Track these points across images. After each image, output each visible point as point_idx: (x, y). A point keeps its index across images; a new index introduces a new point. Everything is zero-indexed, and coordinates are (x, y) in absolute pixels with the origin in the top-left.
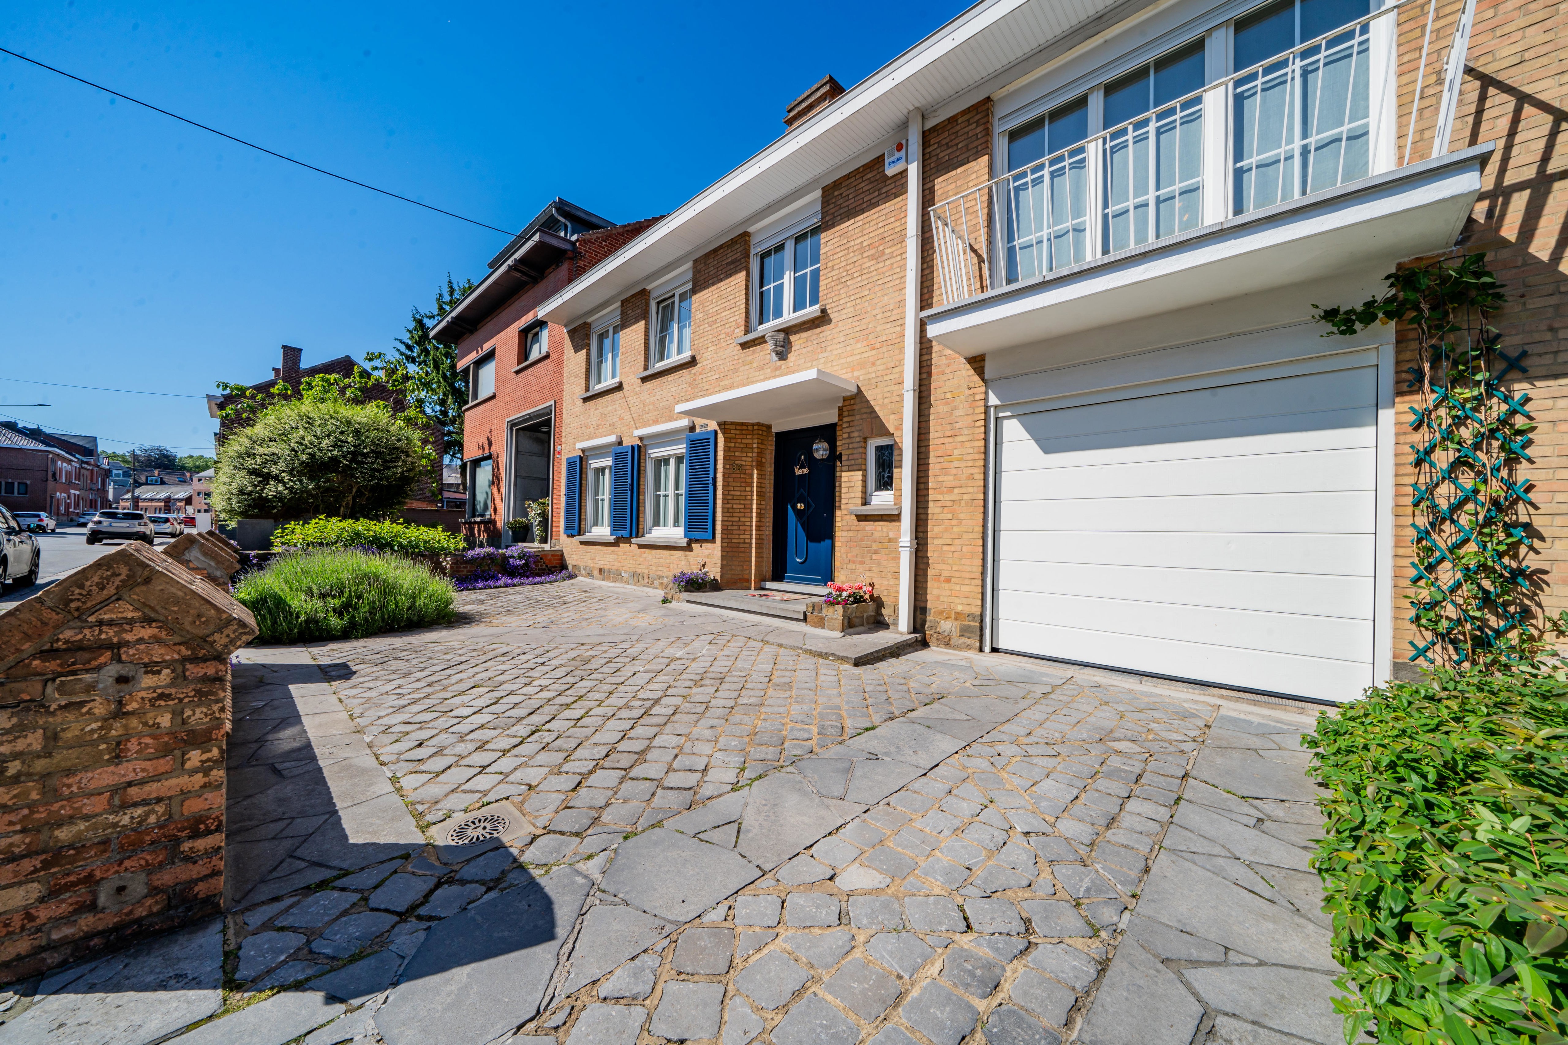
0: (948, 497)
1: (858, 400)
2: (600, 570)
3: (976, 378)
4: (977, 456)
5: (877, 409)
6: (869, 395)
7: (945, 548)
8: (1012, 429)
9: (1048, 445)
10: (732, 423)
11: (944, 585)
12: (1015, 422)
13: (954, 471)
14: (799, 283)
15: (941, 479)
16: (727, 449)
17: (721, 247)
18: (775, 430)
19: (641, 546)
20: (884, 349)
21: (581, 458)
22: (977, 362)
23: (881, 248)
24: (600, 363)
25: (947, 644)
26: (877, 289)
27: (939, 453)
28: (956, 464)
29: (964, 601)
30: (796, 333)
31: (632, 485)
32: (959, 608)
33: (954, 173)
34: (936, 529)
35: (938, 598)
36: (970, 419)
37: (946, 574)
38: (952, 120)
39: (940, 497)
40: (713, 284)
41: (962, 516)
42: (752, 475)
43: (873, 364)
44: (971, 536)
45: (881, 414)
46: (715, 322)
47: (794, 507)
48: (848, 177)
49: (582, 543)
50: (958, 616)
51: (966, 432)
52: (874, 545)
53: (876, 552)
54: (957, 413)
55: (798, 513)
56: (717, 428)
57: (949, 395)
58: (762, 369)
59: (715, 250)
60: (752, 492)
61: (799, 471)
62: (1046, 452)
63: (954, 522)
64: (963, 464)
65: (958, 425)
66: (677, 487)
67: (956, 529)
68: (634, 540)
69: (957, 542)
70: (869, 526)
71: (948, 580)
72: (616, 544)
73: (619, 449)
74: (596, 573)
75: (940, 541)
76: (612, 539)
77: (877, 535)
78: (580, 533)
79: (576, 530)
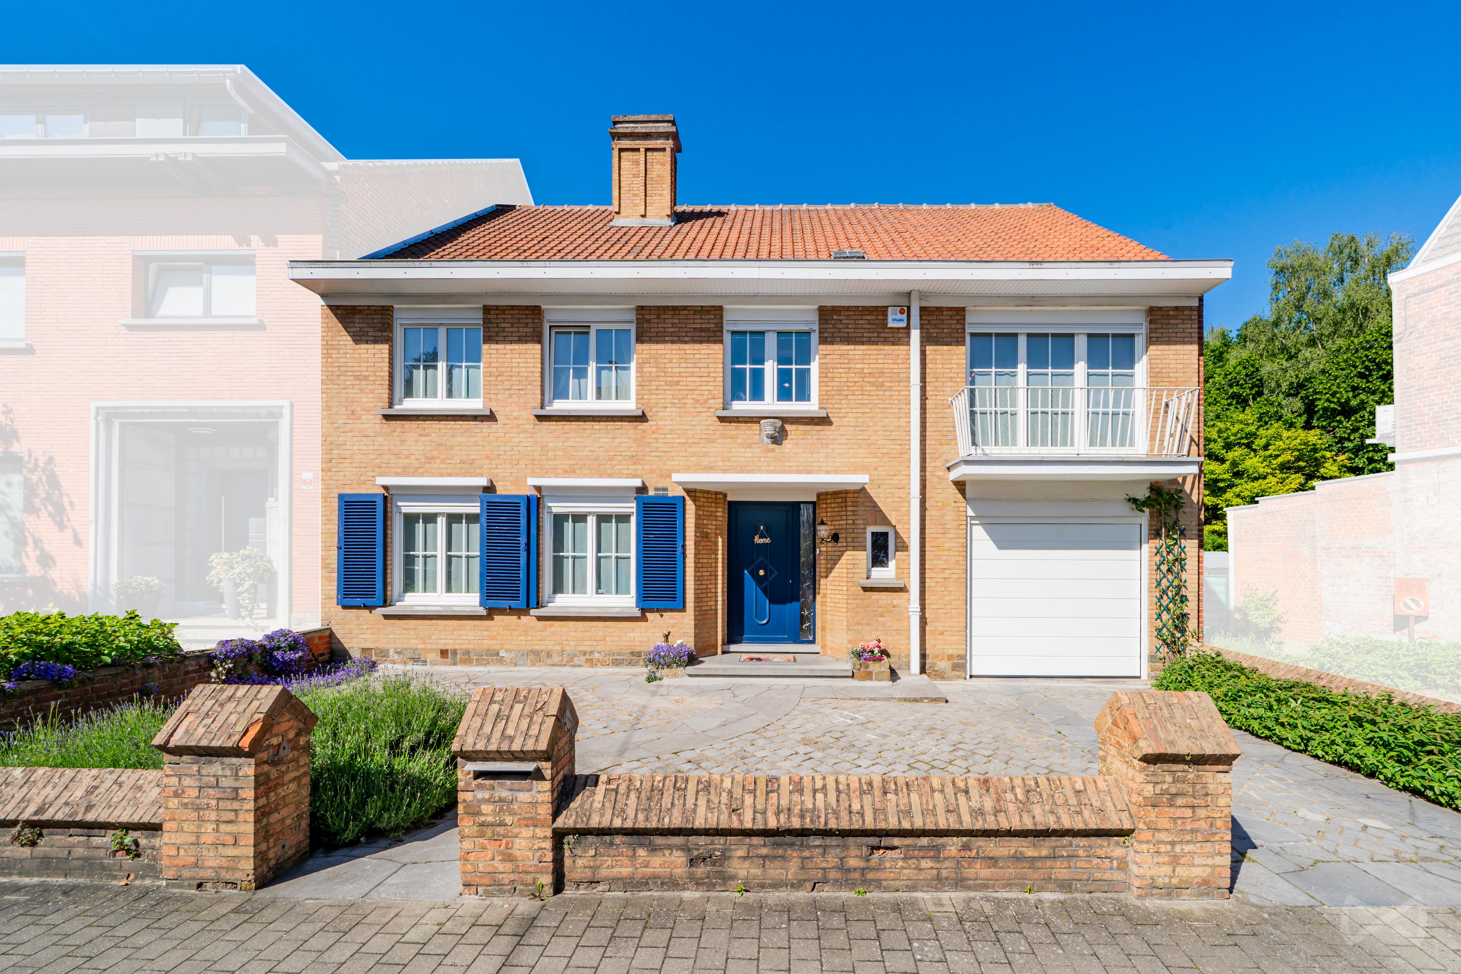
0: (941, 575)
1: (861, 495)
2: (444, 653)
3: (960, 496)
4: (961, 549)
5: (879, 504)
6: (872, 492)
7: (939, 611)
8: (979, 532)
9: (1002, 544)
10: (701, 491)
11: (940, 637)
12: (980, 528)
13: (945, 558)
14: (784, 376)
15: (935, 562)
16: (698, 517)
17: (685, 308)
18: (729, 498)
19: (540, 618)
20: (885, 459)
21: (385, 498)
22: (960, 485)
23: (881, 380)
24: (409, 368)
25: (942, 678)
26: (878, 411)
27: (934, 544)
28: (946, 553)
29: (954, 646)
30: (792, 423)
31: (528, 544)
32: (951, 652)
33: (940, 347)
34: (932, 598)
35: (934, 646)
36: (956, 523)
37: (940, 629)
38: (939, 309)
39: (934, 575)
40: (673, 342)
41: (951, 589)
42: (717, 542)
43: (876, 469)
44: (958, 602)
45: (883, 509)
46: (678, 383)
47: (753, 574)
48: (848, 309)
49: (387, 617)
50: (950, 657)
51: (953, 531)
52: (880, 610)
53: (881, 616)
54: (946, 518)
55: (758, 578)
56: (684, 494)
57: (940, 504)
58: (750, 446)
59: (675, 308)
60: (717, 559)
61: (759, 541)
62: (1000, 548)
63: (945, 593)
64: (952, 553)
65: (947, 526)
67: (947, 598)
68: (533, 612)
69: (948, 607)
70: (875, 595)
71: (942, 633)
72: (490, 615)
73: (490, 497)
74: (434, 656)
75: (936, 606)
76: (483, 612)
77: (881, 602)
78: (385, 603)
79: (378, 599)
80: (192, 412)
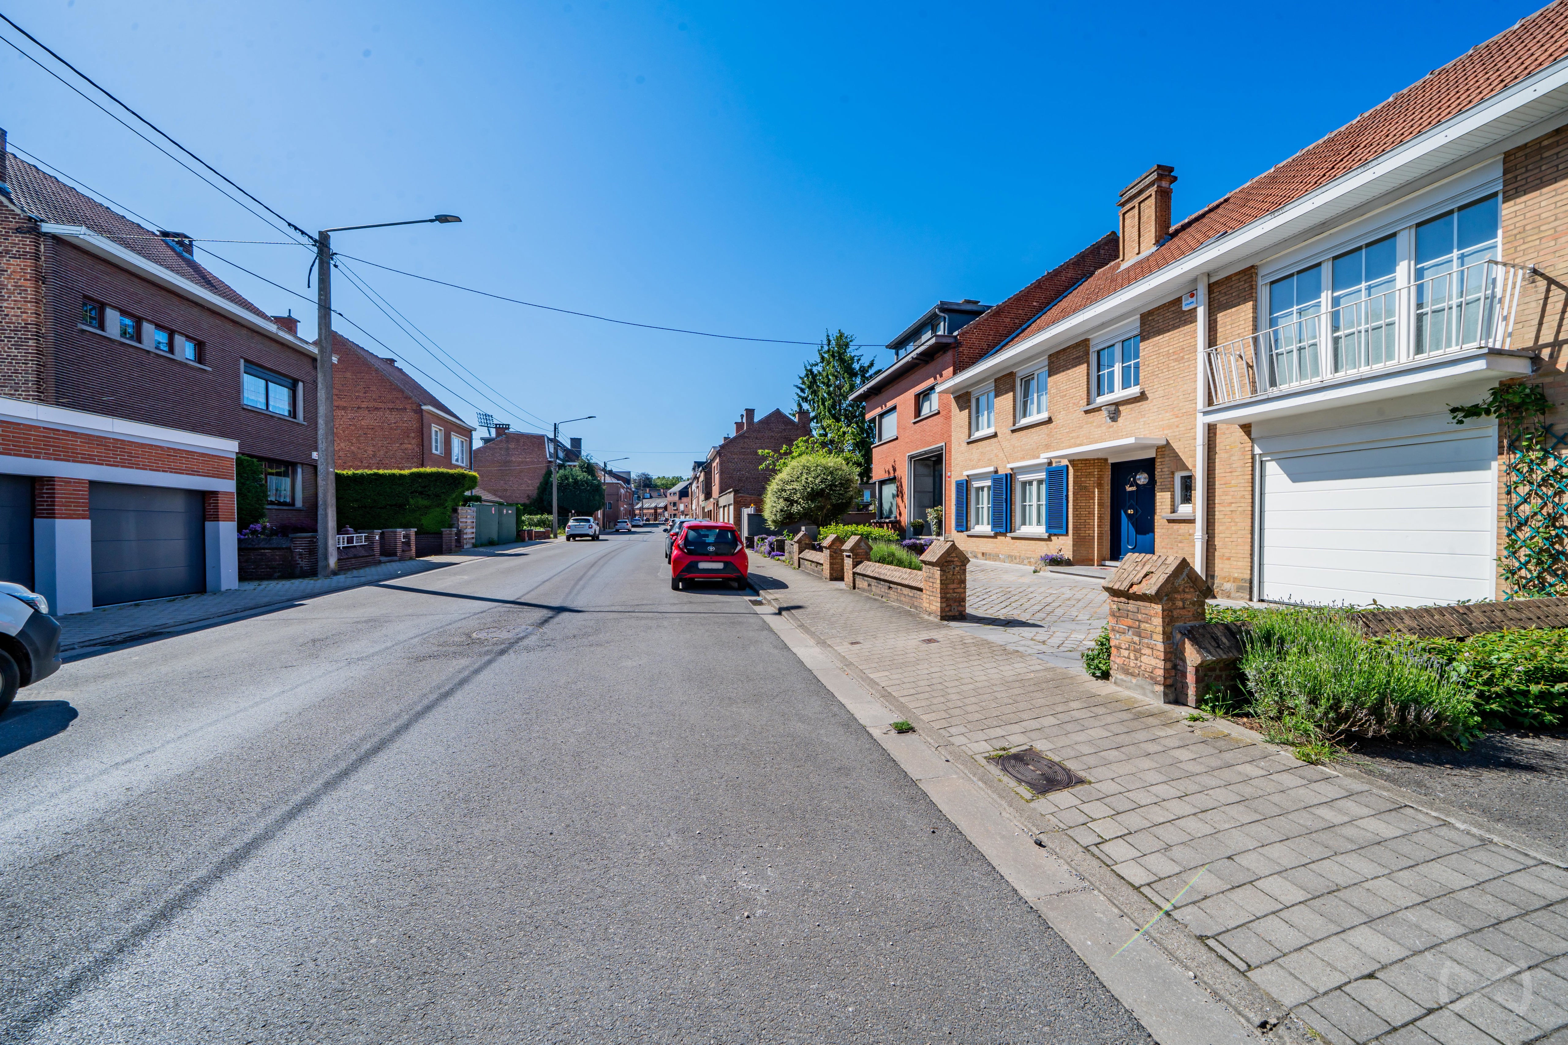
0: (1228, 509)
1: (1167, 449)
2: (983, 554)
3: (1246, 437)
4: (1247, 485)
5: (1180, 454)
6: (1175, 445)
7: (1227, 539)
8: (1272, 468)
9: (1296, 477)
10: (1078, 460)
11: (1226, 562)
12: (1274, 463)
13: (1232, 493)
14: (1125, 371)
15: (1223, 498)
16: (1075, 477)
17: (1068, 347)
18: (1110, 461)
19: (1013, 538)
20: (1185, 417)
21: (966, 481)
22: (1246, 428)
23: (1181, 355)
24: (978, 417)
25: (1228, 597)
26: (1179, 380)
27: (1222, 482)
28: (1233, 489)
29: (1239, 571)
30: (1123, 405)
31: (1006, 499)
32: (1236, 575)
33: (1229, 311)
34: (1221, 528)
35: (1222, 569)
36: (1242, 462)
37: (1227, 555)
38: (1228, 278)
39: (1223, 509)
40: (1063, 371)
41: (1237, 520)
42: (1094, 492)
43: (1177, 426)
44: (1243, 532)
45: (1183, 458)
46: (1065, 396)
47: (1126, 512)
48: (1158, 308)
49: (968, 536)
50: (1235, 580)
51: (1239, 470)
52: (1180, 537)
53: (1180, 542)
54: (1233, 458)
55: (1129, 517)
56: (1068, 463)
57: (1228, 447)
58: (1100, 427)
59: (1064, 350)
60: (1094, 503)
61: (1129, 489)
62: (1294, 481)
63: (1232, 524)
64: (1238, 489)
65: (1234, 466)
66: (1039, 499)
67: (1233, 528)
68: (1008, 534)
69: (1234, 536)
70: (1176, 526)
71: (1229, 559)
72: (995, 536)
73: (996, 476)
74: (980, 555)
75: (1223, 535)
76: (992, 534)
77: (1181, 531)
78: (967, 530)
79: (964, 529)
80: (926, 453)
